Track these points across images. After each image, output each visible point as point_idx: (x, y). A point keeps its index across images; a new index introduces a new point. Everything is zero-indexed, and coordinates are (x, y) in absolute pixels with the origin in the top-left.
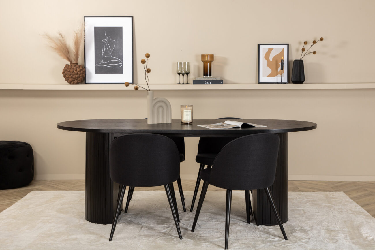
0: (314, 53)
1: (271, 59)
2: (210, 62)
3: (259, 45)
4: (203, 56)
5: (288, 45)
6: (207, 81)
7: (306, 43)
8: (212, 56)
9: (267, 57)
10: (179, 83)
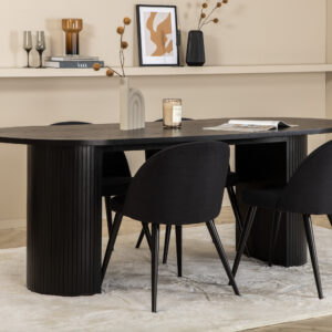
0: (216, 21)
1: (155, 29)
2: (77, 31)
3: (138, 7)
4: (64, 21)
5: (175, 7)
6: (81, 63)
7: (205, 6)
8: (80, 21)
9: (149, 25)
10: (28, 67)
